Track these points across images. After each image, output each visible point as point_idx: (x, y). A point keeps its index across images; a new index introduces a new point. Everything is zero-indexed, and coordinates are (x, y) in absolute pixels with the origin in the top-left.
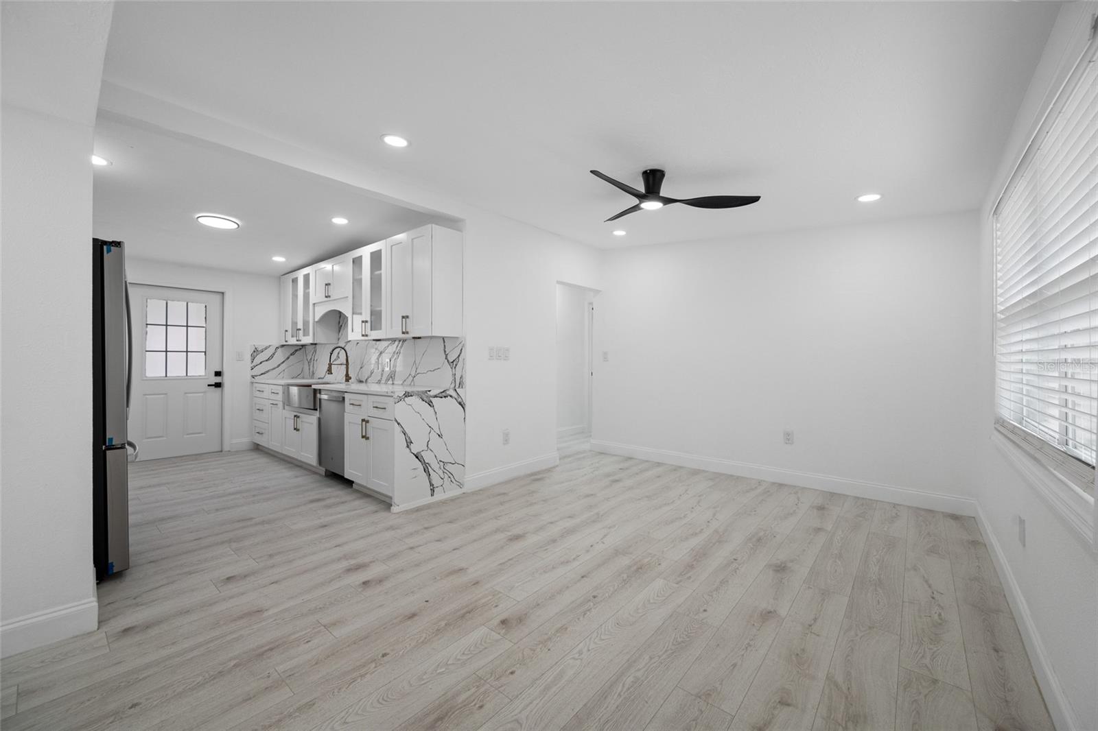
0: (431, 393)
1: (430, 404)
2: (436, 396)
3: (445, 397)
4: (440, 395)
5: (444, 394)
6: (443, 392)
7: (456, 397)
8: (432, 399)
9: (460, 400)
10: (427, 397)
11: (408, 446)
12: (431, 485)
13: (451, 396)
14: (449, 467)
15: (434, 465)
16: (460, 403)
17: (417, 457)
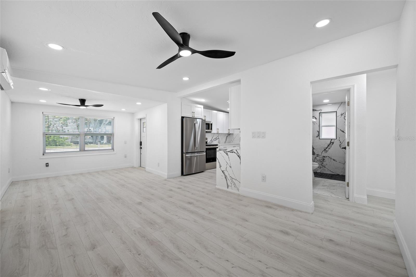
0: (228, 150)
1: (227, 154)
2: (229, 152)
3: (232, 152)
4: (231, 151)
5: (232, 151)
6: (232, 150)
7: (237, 153)
8: (228, 153)
9: (238, 155)
10: (226, 151)
11: (220, 167)
12: (227, 184)
13: (235, 152)
14: (234, 180)
15: (228, 177)
16: (238, 156)
17: (223, 172)
